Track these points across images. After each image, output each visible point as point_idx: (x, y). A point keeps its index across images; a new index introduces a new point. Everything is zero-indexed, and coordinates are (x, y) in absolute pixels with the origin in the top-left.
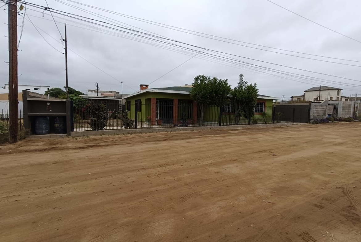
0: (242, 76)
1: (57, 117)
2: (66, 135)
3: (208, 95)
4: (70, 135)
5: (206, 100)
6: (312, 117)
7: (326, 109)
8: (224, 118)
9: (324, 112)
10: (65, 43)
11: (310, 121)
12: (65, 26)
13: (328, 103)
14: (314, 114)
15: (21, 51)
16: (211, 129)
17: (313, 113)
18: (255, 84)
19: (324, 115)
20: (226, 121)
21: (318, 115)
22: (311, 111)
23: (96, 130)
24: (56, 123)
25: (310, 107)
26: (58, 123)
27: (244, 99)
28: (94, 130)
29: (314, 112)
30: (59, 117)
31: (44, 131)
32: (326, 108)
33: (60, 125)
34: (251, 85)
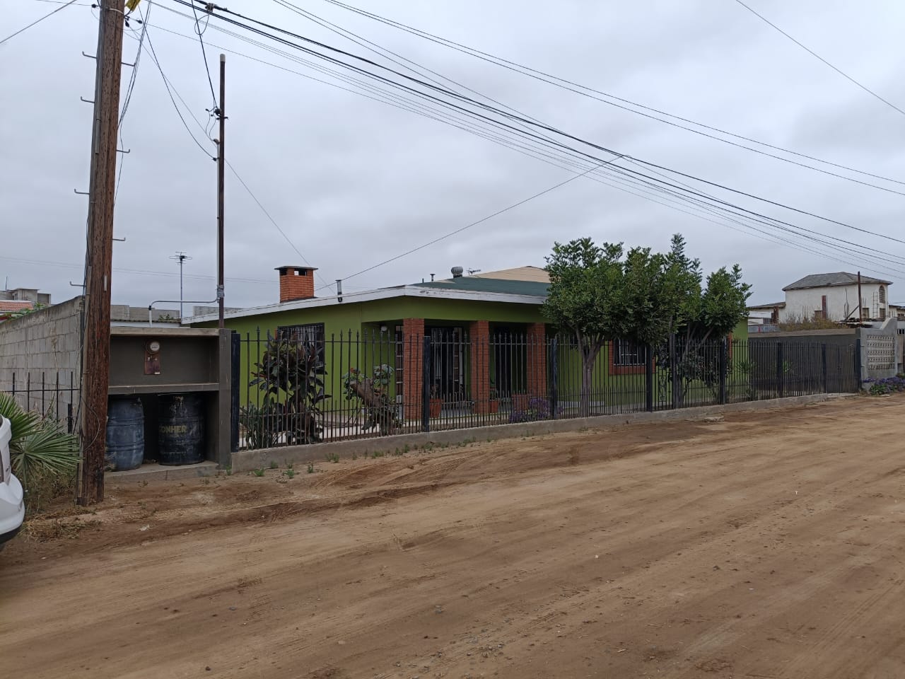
0: (679, 241)
1: (182, 399)
2: (218, 468)
3: (628, 306)
4: (228, 464)
5: (621, 324)
6: (865, 375)
7: (893, 347)
8: (659, 383)
9: (890, 356)
10: (218, 122)
11: (863, 387)
12: (223, 64)
13: (896, 326)
14: (870, 364)
15: (129, 151)
16: (627, 423)
17: (866, 359)
18: (736, 269)
19: (891, 366)
20: (664, 393)
21: (878, 368)
22: (863, 352)
23: (308, 443)
24: (174, 420)
25: (859, 341)
26: (185, 423)
27: (707, 317)
28: (303, 443)
29: (869, 356)
30: (187, 395)
31: (134, 456)
32: (894, 344)
33: (189, 429)
34: (722, 271)
